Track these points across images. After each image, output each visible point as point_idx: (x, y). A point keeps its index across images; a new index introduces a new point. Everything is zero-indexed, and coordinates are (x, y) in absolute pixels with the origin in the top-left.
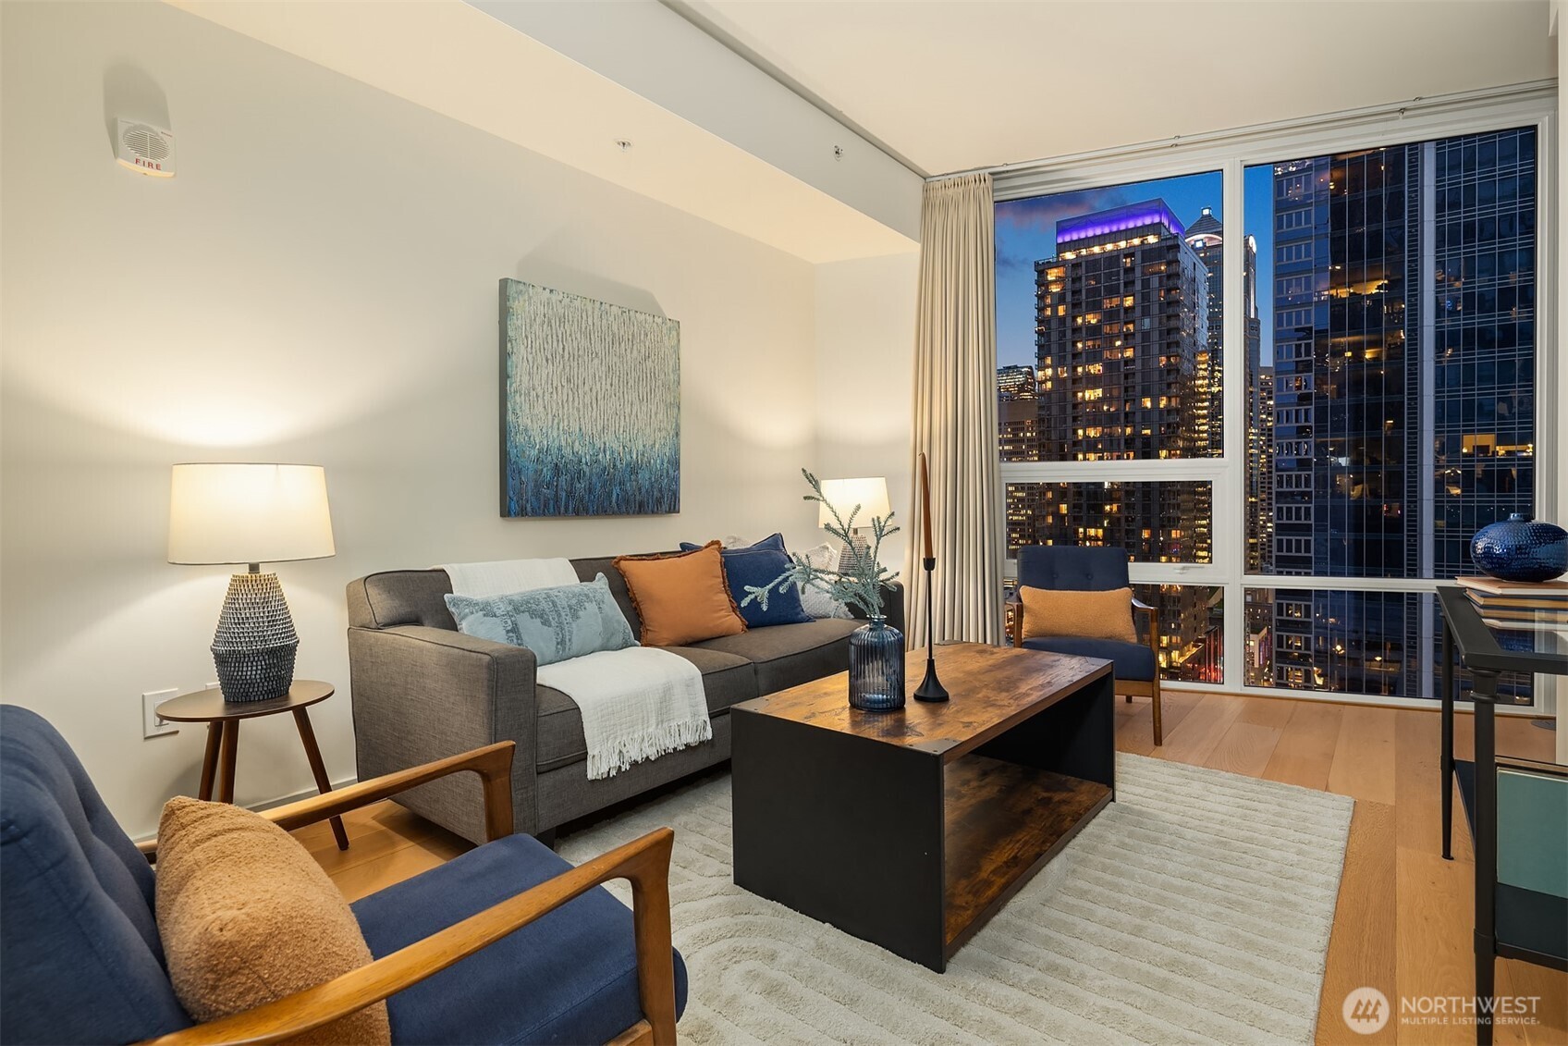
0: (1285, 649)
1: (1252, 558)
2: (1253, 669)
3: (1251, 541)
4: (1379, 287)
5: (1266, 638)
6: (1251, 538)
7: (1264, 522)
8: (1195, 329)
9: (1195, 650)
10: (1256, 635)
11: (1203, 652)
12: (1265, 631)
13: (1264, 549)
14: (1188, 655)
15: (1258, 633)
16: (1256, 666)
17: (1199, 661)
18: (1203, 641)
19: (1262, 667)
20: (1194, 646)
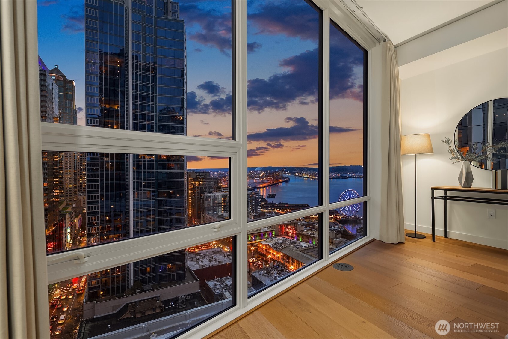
0: (90, 222)
1: (75, 191)
2: (76, 230)
3: (75, 185)
4: (118, 107)
5: (81, 218)
6: (75, 184)
7: (79, 179)
8: (53, 108)
9: (54, 228)
10: (77, 218)
11: (57, 227)
12: (80, 216)
13: (79, 188)
14: (51, 230)
15: (77, 217)
16: (77, 228)
17: (56, 231)
18: (57, 224)
19: (79, 229)
20: (54, 226)
